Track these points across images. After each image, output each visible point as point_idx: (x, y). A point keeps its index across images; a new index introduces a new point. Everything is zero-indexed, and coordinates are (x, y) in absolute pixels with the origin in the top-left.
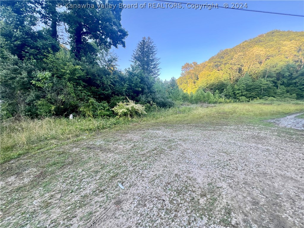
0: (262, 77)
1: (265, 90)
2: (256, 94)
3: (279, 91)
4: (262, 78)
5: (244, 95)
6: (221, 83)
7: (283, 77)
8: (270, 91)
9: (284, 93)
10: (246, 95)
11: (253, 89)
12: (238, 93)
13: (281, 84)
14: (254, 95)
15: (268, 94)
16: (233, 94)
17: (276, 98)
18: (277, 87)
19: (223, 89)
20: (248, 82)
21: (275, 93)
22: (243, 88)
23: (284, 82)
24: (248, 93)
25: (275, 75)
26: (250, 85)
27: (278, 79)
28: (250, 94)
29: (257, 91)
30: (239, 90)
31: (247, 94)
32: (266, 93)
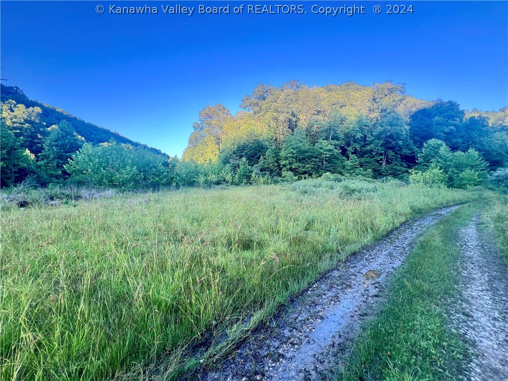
0: (325, 138)
1: (329, 161)
2: (312, 168)
3: (348, 163)
4: (324, 140)
5: (295, 168)
6: (257, 144)
7: (355, 141)
8: (336, 164)
9: (356, 168)
10: (298, 169)
11: (309, 159)
12: (284, 166)
13: (353, 153)
14: (310, 169)
15: (334, 169)
16: (275, 167)
17: (344, 175)
18: (348, 157)
19: (259, 158)
20: (301, 145)
21: (344, 167)
22: (291, 155)
23: (356, 149)
24: (301, 165)
25: (342, 136)
26: (304, 151)
27: (349, 145)
28: (304, 167)
29: (315, 162)
30: (286, 158)
31: (299, 167)
32: (331, 166)
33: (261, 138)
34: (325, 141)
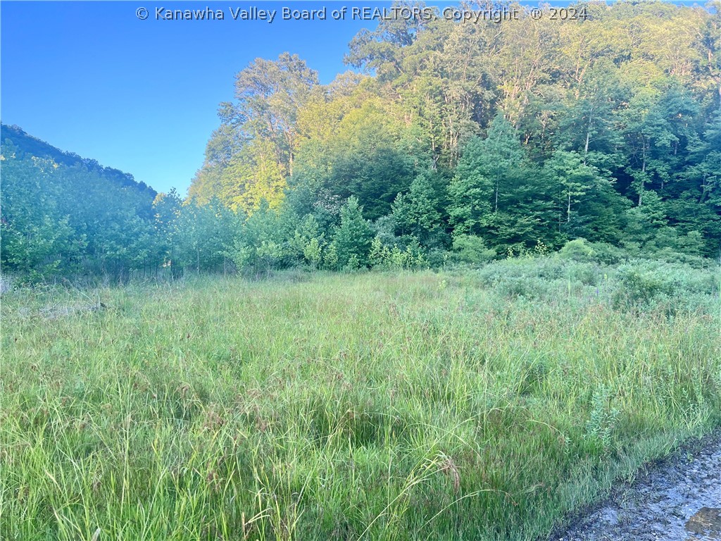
0: (570, 145)
1: (582, 206)
2: (536, 227)
3: (636, 214)
4: (569, 150)
5: (489, 227)
6: (386, 163)
7: (655, 154)
8: (601, 215)
9: (658, 226)
10: (496, 229)
11: (527, 202)
12: (460, 220)
13: (648, 187)
14: (528, 229)
15: (596, 229)
16: (435, 222)
17: (622, 246)
18: (635, 198)
19: (392, 198)
20: (505, 163)
21: (623, 225)
22: (478, 190)
23: (656, 175)
24: (505, 217)
25: (618, 140)
26: (513, 180)
27: (636, 163)
28: (513, 224)
29: (544, 210)
30: (465, 200)
31: (501, 223)
32: (588, 222)
33: (397, 146)
34: (572, 154)
